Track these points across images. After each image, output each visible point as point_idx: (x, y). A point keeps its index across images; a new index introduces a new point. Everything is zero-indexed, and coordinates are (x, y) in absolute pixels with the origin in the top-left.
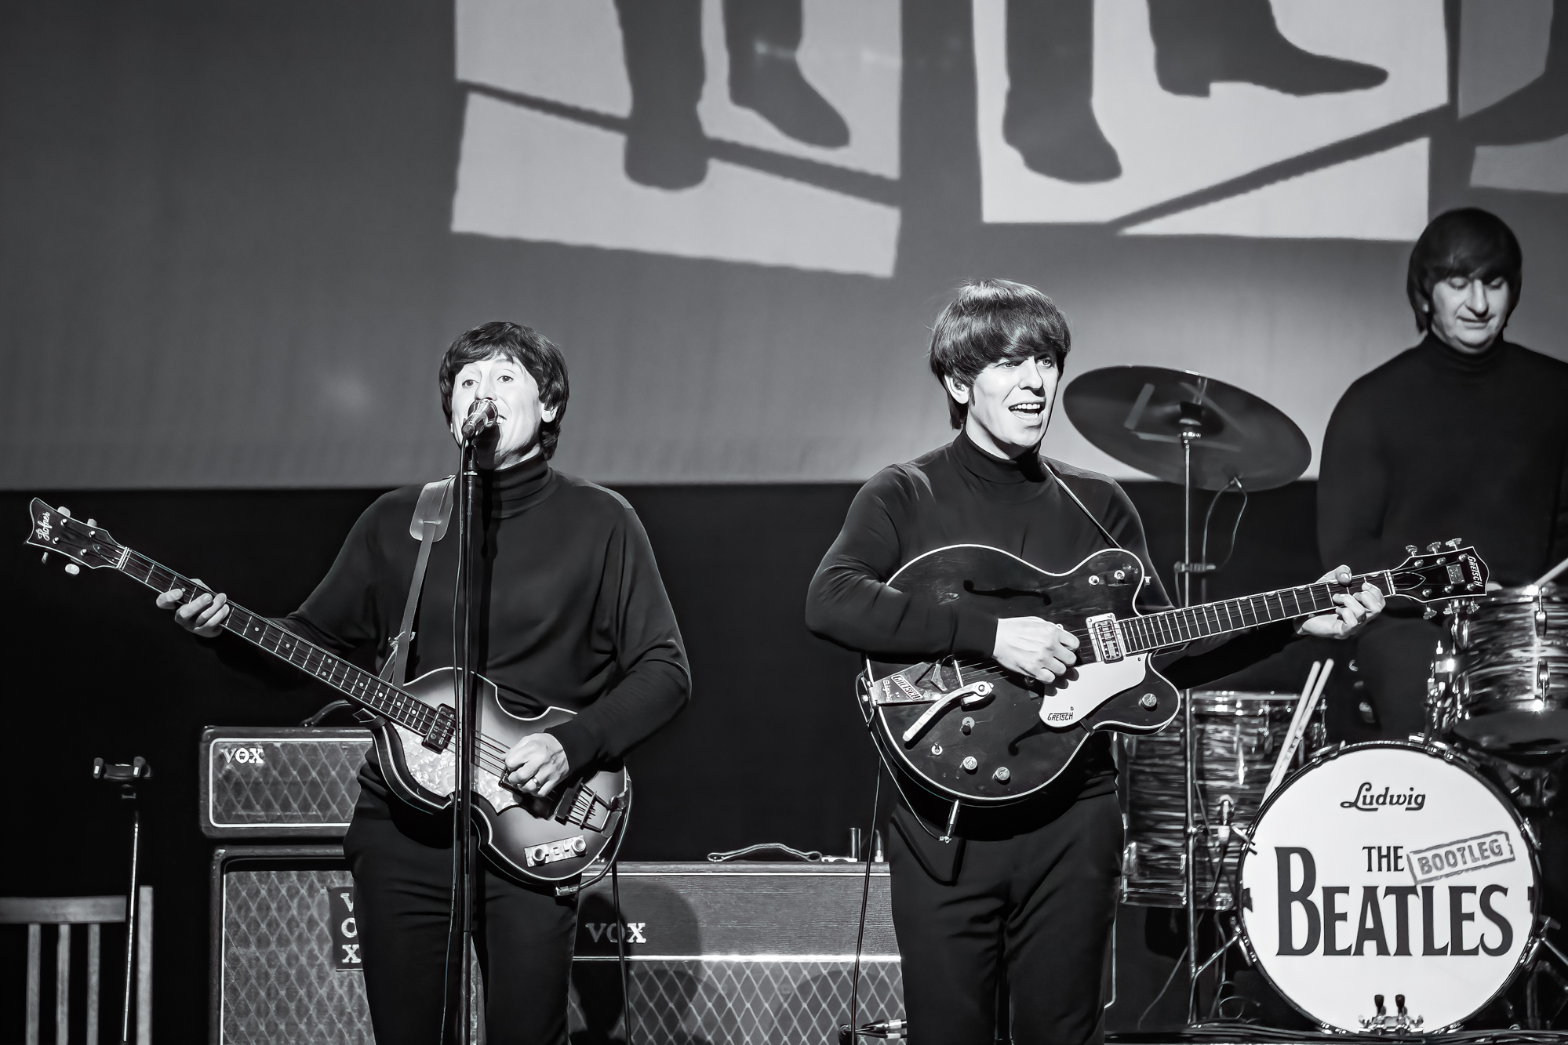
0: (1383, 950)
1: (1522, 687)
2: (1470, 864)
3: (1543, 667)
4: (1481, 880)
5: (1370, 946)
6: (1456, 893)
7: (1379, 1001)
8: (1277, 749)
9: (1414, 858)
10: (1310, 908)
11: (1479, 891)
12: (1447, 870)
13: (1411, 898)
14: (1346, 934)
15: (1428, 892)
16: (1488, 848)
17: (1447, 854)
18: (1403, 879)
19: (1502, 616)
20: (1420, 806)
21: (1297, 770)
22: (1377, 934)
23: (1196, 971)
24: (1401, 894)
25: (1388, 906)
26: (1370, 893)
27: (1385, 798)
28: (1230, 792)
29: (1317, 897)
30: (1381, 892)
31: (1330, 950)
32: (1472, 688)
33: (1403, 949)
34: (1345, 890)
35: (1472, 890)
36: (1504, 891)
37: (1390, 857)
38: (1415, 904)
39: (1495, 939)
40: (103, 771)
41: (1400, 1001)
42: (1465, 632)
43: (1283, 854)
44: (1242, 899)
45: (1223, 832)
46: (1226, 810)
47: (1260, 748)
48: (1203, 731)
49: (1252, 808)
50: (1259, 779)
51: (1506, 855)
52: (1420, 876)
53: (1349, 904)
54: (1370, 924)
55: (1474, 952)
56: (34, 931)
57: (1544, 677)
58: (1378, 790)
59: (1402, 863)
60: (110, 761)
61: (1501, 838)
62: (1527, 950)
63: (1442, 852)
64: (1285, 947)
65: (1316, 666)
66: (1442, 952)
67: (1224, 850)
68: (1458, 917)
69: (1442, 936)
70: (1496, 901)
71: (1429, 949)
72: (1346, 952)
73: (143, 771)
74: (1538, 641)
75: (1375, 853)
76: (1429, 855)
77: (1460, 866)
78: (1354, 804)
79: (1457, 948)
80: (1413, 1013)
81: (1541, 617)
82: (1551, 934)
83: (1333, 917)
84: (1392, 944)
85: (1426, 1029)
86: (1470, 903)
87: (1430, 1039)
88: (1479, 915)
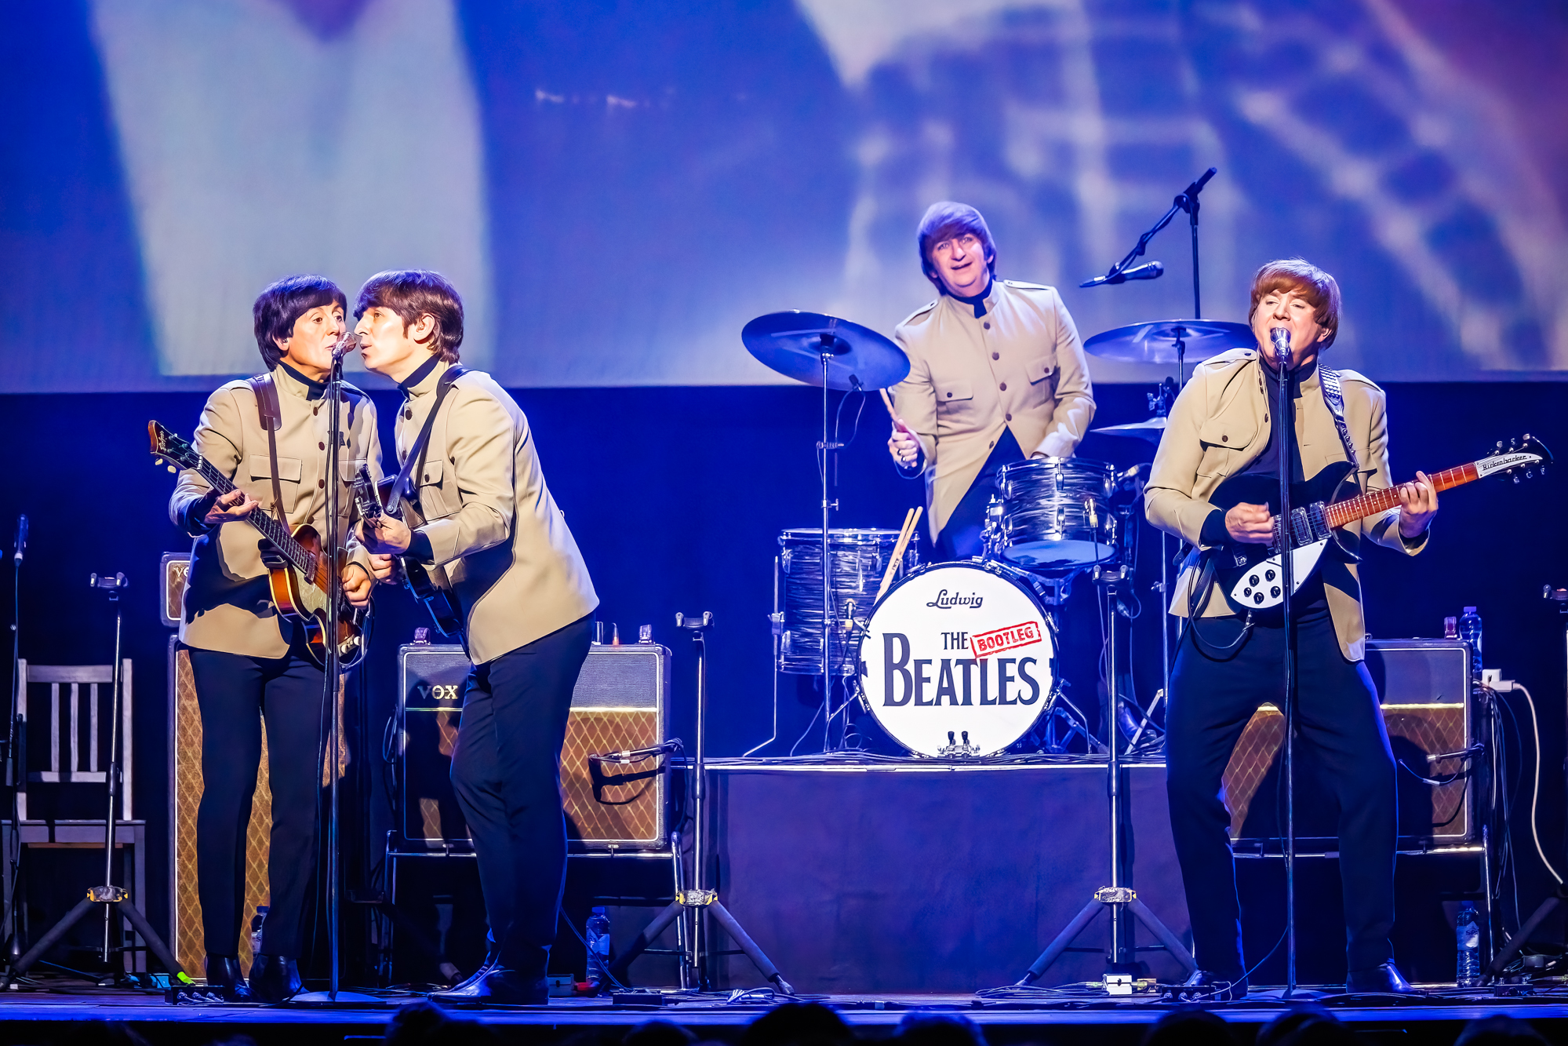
0: (954, 702)
1: (1047, 525)
2: (1012, 644)
3: (1061, 511)
4: (1019, 654)
5: (945, 699)
6: (1002, 663)
7: (951, 735)
8: (884, 568)
9: (975, 640)
10: (906, 674)
11: (1018, 662)
12: (997, 648)
13: (973, 667)
14: (929, 691)
15: (984, 663)
16: (1023, 634)
17: (997, 638)
18: (968, 654)
19: (1035, 477)
20: (980, 605)
21: (898, 581)
22: (950, 691)
23: (829, 717)
24: (966, 664)
25: (957, 672)
26: (946, 664)
27: (957, 600)
28: (853, 596)
29: (910, 667)
30: (953, 663)
31: (919, 702)
32: (1014, 526)
33: (967, 701)
34: (929, 662)
35: (1013, 661)
36: (1034, 661)
37: (959, 640)
38: (975, 671)
39: (1027, 694)
40: (96, 582)
41: (965, 735)
42: (1010, 488)
43: (888, 638)
44: (861, 668)
45: (849, 624)
46: (850, 608)
47: (874, 566)
48: (836, 555)
49: (869, 607)
50: (873, 587)
51: (1036, 637)
52: (979, 652)
53: (932, 671)
54: (945, 684)
55: (1014, 702)
56: (55, 688)
57: (1061, 518)
58: (952, 595)
59: (967, 644)
60: (101, 575)
61: (1033, 626)
62: (1049, 701)
63: (993, 636)
64: (889, 701)
65: (911, 511)
66: (993, 702)
67: (849, 634)
68: (1004, 680)
69: (993, 692)
70: (1029, 668)
71: (984, 701)
72: (930, 703)
73: (123, 582)
74: (1057, 494)
75: (949, 637)
76: (985, 638)
77: (1006, 645)
78: (935, 604)
79: (1003, 700)
80: (973, 743)
81: (1060, 478)
82: (1064, 690)
83: (921, 680)
84: (960, 698)
85: (982, 753)
86: (1012, 670)
87: (984, 761)
88: (1017, 678)
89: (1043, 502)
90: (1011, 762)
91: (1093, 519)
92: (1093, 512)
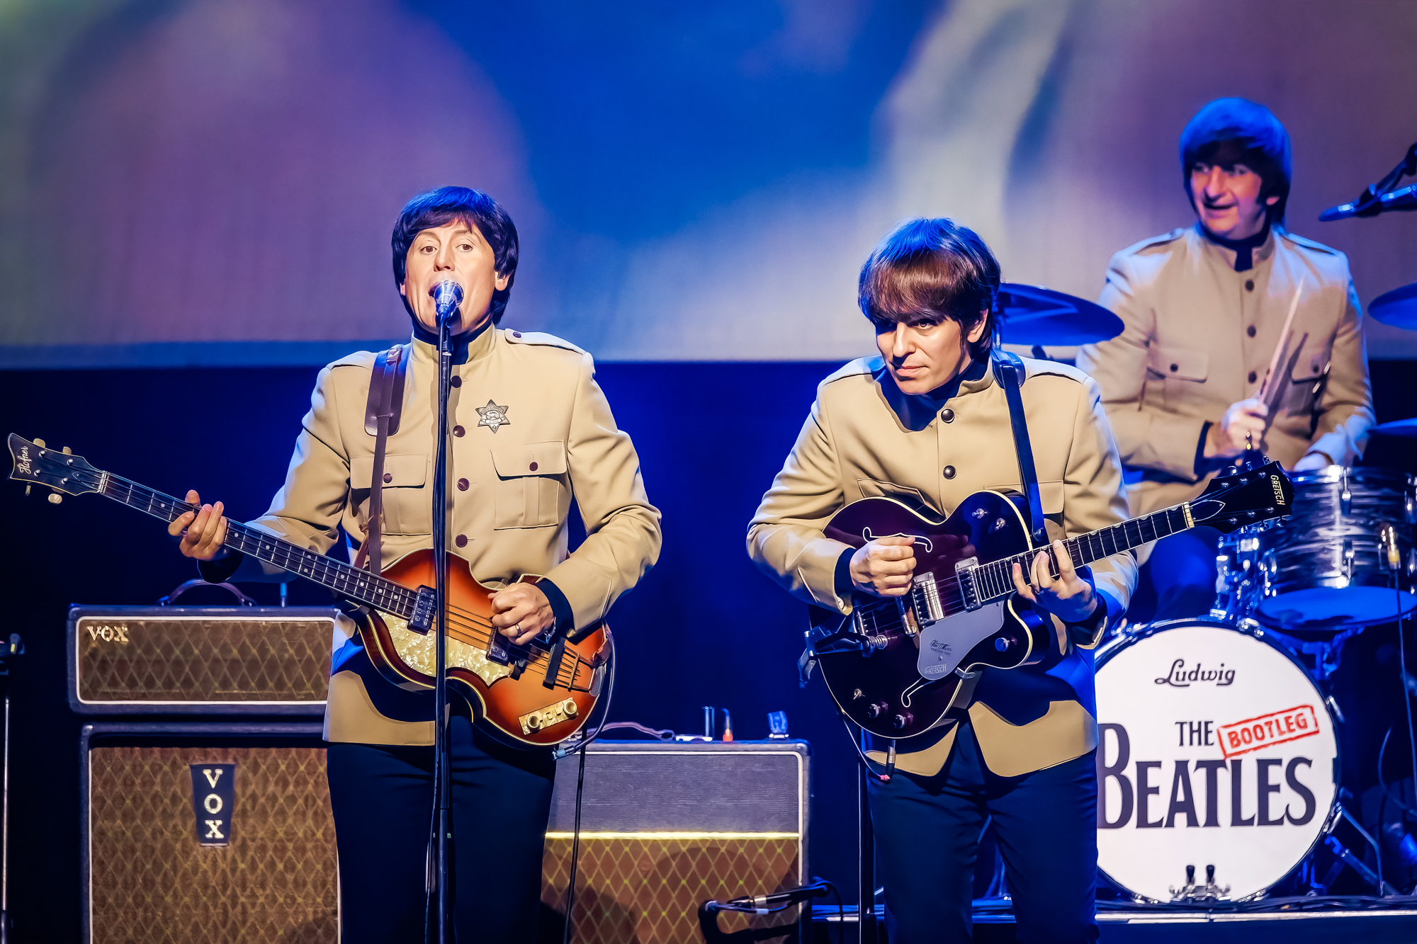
0: (1192, 822)
1: (1328, 566)
2: (1277, 738)
3: (1347, 545)
4: (1286, 753)
5: (1181, 818)
6: (1263, 765)
7: (1190, 871)
9: (1224, 733)
10: (1124, 783)
11: (1285, 764)
12: (1255, 743)
13: (1220, 771)
14: (1158, 807)
15: (1237, 766)
16: (1294, 723)
17: (1254, 729)
18: (1214, 753)
19: (1309, 495)
20: (1230, 681)
22: (1187, 806)
24: (1211, 767)
25: (1198, 779)
26: (1181, 767)
27: (1197, 674)
29: (1131, 772)
30: (1192, 766)
31: (1143, 823)
32: (1279, 566)
33: (1212, 820)
34: (1158, 764)
35: (1278, 762)
36: (1309, 763)
37: (1201, 732)
38: (1224, 776)
39: (1299, 810)
41: (1210, 871)
51: (1311, 728)
52: (1229, 749)
53: (1161, 778)
54: (1181, 797)
55: (1279, 822)
57: (1348, 554)
58: (1189, 667)
59: (1212, 737)
61: (1307, 712)
62: (1329, 819)
63: (1250, 726)
66: (1250, 822)
68: (1265, 789)
69: (1250, 808)
70: (1301, 772)
71: (1237, 820)
72: (1158, 824)
74: (1341, 520)
75: (1186, 728)
76: (1238, 729)
77: (1268, 740)
78: (1167, 681)
79: (1264, 819)
80: (1221, 881)
81: (1345, 496)
83: (1146, 791)
84: (1201, 815)
85: (1233, 896)
86: (1276, 775)
87: (1241, 907)
88: (1285, 786)
89: (1322, 532)
90: (1277, 909)
91: (1394, 555)
92: (1393, 546)
